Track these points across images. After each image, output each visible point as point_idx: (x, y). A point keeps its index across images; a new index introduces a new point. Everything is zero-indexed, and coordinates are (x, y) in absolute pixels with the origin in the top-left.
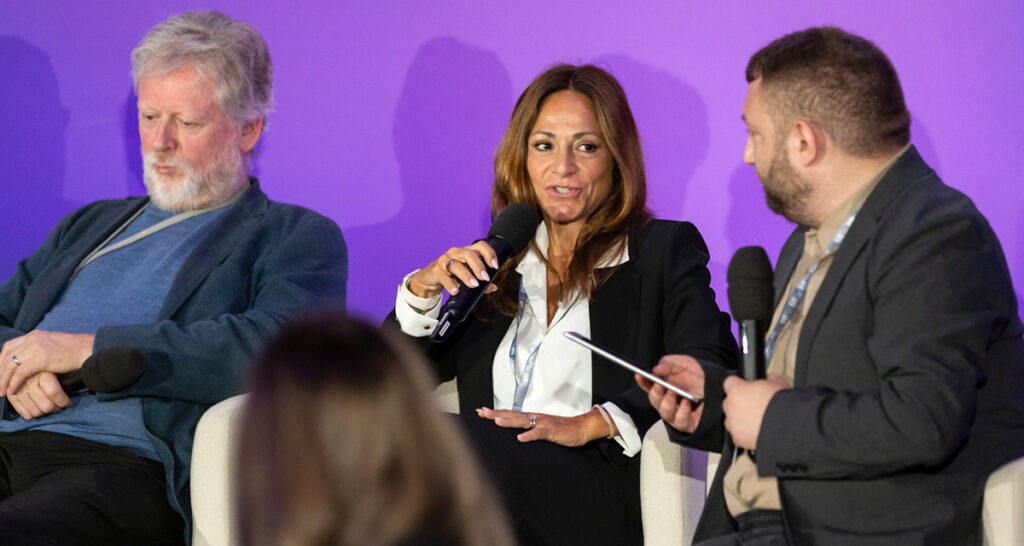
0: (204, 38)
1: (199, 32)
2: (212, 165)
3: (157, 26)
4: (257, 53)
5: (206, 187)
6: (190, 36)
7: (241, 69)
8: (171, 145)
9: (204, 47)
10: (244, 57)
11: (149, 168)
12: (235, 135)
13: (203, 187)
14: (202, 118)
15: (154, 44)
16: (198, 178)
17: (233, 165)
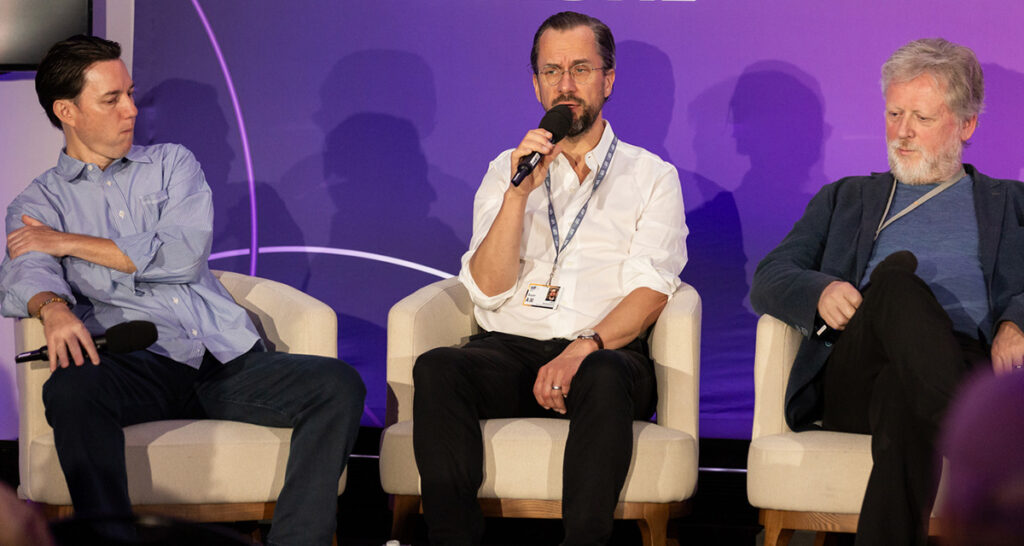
0: (937, 56)
1: (932, 52)
2: (941, 150)
3: (901, 48)
4: (974, 69)
5: (936, 167)
6: (926, 54)
7: (964, 79)
8: (911, 134)
9: (938, 61)
10: (967, 68)
11: (893, 151)
12: (957, 129)
13: (934, 166)
14: (935, 115)
15: (902, 59)
16: (931, 159)
17: (955, 151)
